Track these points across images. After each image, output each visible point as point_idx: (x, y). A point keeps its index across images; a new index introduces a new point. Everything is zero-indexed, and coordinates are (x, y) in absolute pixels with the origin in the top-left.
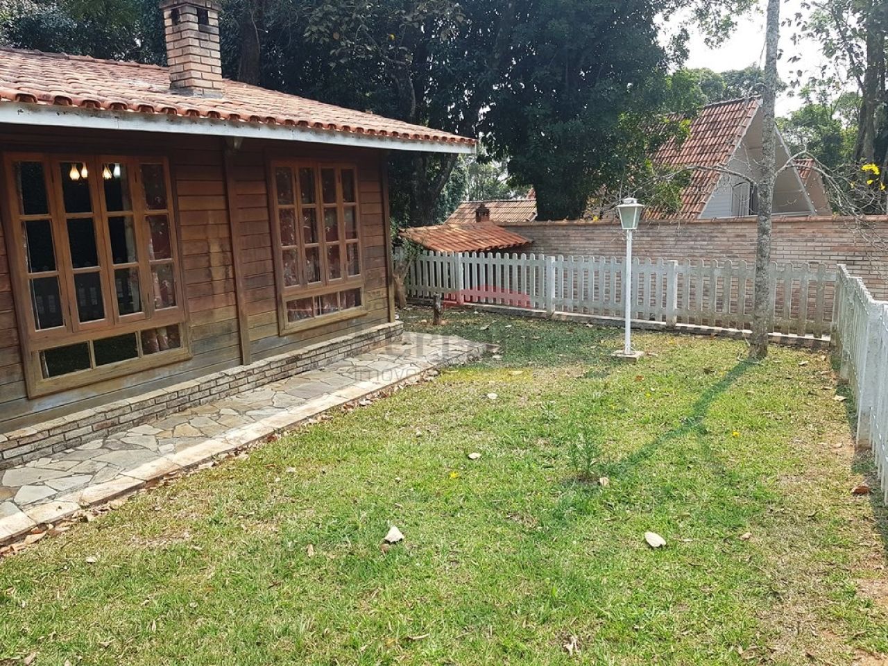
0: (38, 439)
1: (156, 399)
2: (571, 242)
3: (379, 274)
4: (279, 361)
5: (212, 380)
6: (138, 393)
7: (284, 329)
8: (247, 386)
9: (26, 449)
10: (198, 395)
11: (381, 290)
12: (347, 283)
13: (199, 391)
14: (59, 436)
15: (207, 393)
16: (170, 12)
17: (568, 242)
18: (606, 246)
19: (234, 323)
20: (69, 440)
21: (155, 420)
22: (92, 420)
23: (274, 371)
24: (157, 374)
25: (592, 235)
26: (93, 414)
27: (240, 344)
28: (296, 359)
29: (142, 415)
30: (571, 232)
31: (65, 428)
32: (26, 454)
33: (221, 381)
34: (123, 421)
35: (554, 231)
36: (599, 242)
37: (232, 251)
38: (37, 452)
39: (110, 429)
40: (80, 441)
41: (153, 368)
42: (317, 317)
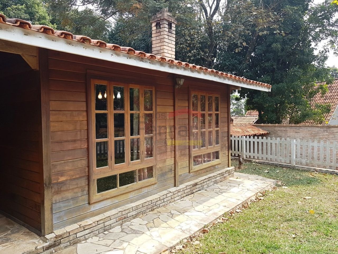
0: (92, 226)
1: (143, 204)
2: (288, 133)
3: (226, 144)
4: (190, 185)
5: (165, 195)
6: (135, 201)
7: (192, 170)
8: (178, 198)
9: (87, 232)
10: (159, 202)
11: (226, 152)
12: (215, 148)
13: (160, 200)
14: (102, 224)
15: (163, 201)
16: (155, 24)
17: (287, 133)
18: (306, 136)
19: (173, 166)
20: (106, 226)
21: (141, 215)
22: (116, 216)
23: (188, 190)
24: (143, 191)
25: (299, 131)
26: (117, 212)
27: (175, 176)
28: (196, 184)
29: (136, 213)
30: (288, 129)
31: (104, 220)
32: (86, 234)
33: (168, 195)
34: (129, 216)
35: (280, 128)
36: (302, 134)
37: (175, 132)
38: (92, 233)
39: (123, 220)
40: (111, 227)
41: (141, 188)
42: (203, 164)
